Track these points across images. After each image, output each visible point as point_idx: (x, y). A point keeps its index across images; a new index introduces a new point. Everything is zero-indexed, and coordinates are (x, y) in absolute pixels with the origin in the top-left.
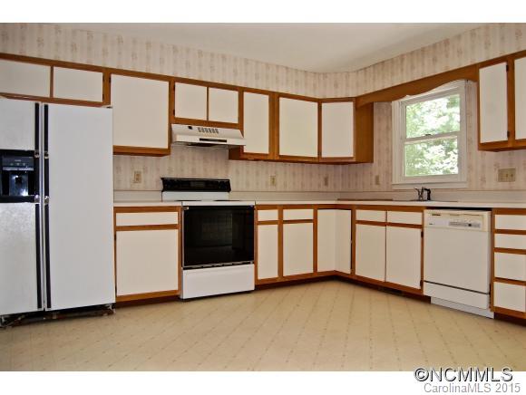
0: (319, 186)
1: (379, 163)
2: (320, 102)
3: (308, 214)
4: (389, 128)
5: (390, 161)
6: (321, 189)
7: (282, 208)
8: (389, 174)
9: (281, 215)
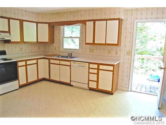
0: (37, 50)
1: (56, 43)
2: (37, 23)
3: (35, 61)
4: (59, 33)
5: (60, 43)
6: (37, 51)
7: (26, 61)
8: (59, 47)
9: (26, 63)
